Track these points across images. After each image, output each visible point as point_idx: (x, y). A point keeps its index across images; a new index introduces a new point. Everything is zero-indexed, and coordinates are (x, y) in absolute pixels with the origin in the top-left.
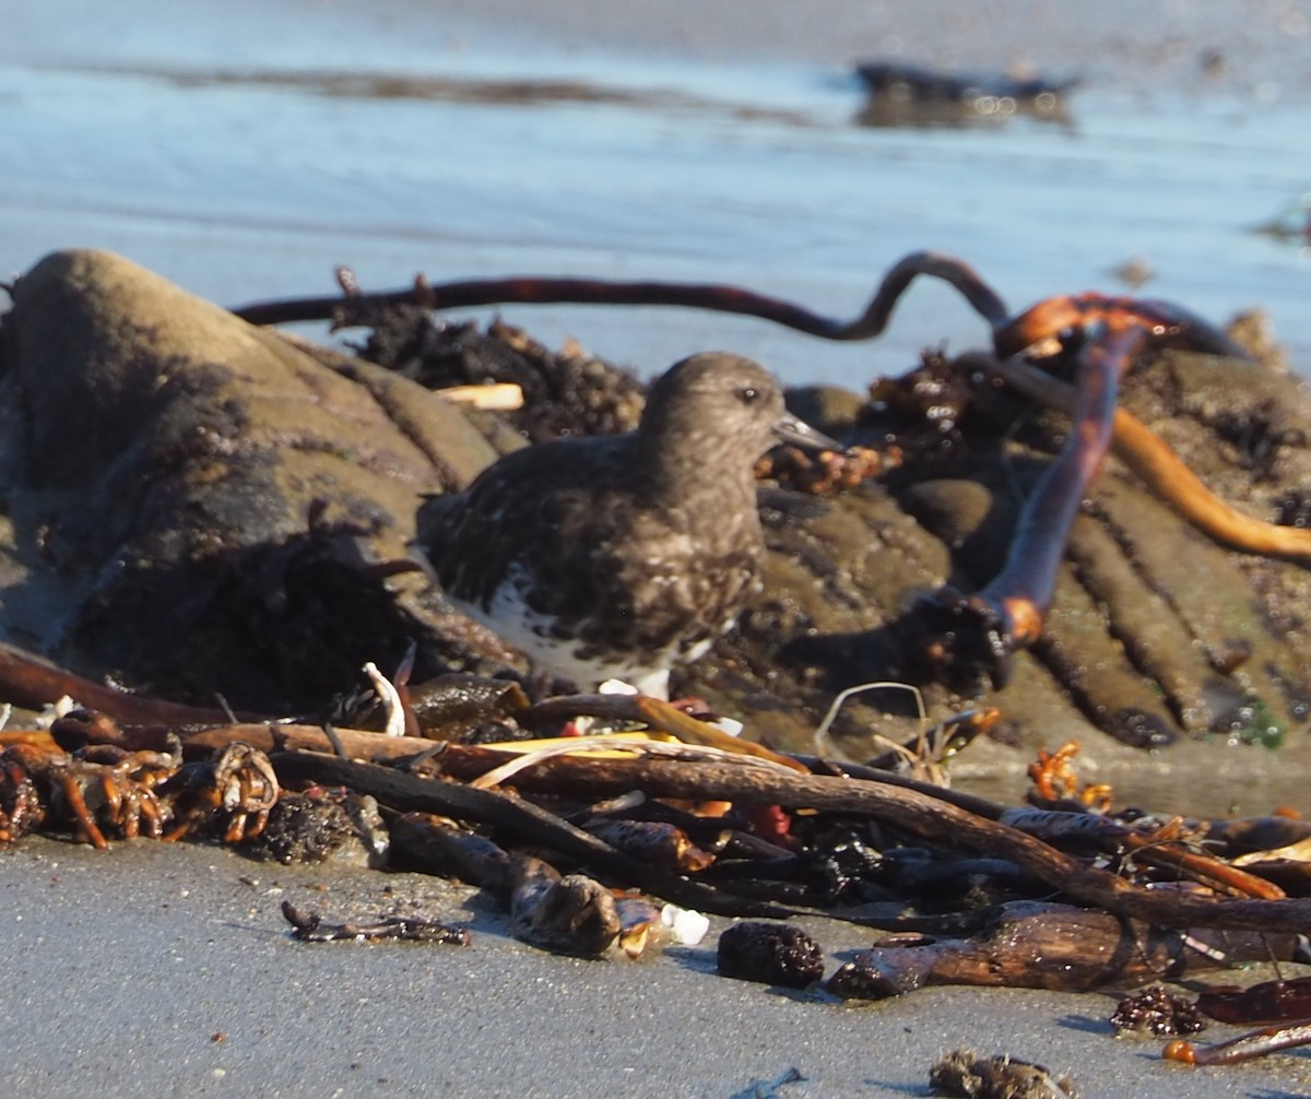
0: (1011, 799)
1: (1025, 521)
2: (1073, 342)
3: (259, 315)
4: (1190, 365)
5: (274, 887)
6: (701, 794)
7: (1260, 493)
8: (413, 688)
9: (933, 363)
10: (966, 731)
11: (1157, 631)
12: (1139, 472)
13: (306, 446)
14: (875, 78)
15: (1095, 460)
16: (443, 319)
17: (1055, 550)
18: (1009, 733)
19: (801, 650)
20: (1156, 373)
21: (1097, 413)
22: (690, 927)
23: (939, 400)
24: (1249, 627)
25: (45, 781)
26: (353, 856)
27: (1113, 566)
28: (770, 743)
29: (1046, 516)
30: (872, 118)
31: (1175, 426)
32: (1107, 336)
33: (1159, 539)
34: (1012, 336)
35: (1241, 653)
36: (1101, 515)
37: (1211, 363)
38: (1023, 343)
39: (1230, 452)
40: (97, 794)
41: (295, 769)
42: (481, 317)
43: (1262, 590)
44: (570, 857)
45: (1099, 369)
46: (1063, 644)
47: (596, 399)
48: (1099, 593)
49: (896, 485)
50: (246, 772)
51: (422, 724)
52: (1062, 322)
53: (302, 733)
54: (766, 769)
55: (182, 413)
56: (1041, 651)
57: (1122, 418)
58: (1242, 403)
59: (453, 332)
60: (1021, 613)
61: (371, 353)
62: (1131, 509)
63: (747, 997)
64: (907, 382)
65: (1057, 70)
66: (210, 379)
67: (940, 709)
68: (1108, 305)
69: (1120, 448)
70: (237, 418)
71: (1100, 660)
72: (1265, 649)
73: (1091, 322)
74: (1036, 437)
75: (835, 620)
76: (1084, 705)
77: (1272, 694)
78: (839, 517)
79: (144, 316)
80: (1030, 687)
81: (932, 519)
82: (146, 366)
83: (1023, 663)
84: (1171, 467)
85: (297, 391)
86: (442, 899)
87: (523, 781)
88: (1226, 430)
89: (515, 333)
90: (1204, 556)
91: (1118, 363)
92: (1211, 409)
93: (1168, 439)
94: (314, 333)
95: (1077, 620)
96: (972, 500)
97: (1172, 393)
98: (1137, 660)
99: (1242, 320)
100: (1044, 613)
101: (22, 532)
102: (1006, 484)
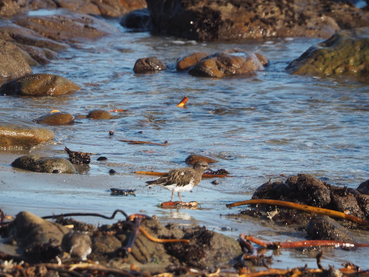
0: (129, 270)
1: (130, 239)
2: (135, 219)
3: (44, 218)
4: (148, 221)
6: (94, 270)
7: (156, 235)
9: (119, 222)
10: (123, 262)
11: (145, 251)
12: (142, 233)
13: (50, 232)
14: (113, 190)
15: (137, 232)
16: (65, 218)
17: (133, 242)
18: (128, 263)
19: (105, 254)
20: (144, 222)
21: (138, 227)
23: (120, 226)
24: (154, 250)
25: (21, 271)
27: (140, 244)
28: (102, 264)
29: (132, 238)
30: (113, 194)
31: (147, 228)
32: (139, 218)
33: (145, 241)
34: (128, 218)
35: (154, 253)
36: (138, 238)
37: (150, 221)
38: (130, 219)
39: (153, 231)
40: (26, 272)
41: (49, 269)
42: (69, 218)
43: (156, 246)
45: (138, 222)
46: (134, 253)
47: (82, 226)
48: (138, 247)
49: (116, 235)
50: (43, 269)
51: (63, 263)
52: (134, 217)
53: (49, 265)
54: (101, 267)
55: (35, 229)
57: (140, 227)
58: (154, 225)
59: (66, 220)
60: (130, 249)
61: (57, 222)
62: (142, 238)
64: (117, 224)
65: (133, 189)
66: (38, 226)
67: (121, 260)
68: (139, 215)
69: (140, 231)
70: (42, 229)
71: (138, 254)
72: (157, 253)
73: (137, 217)
74: (131, 229)
75: (109, 251)
76: (137, 259)
77: (158, 258)
78: (109, 239)
79: (31, 218)
80: (131, 258)
81: (120, 239)
82: (31, 224)
83: (130, 255)
84: (146, 233)
85: (48, 226)
87: (75, 270)
88: (152, 228)
89: (73, 219)
90: (150, 243)
91: (140, 221)
92: (150, 226)
93: (146, 230)
94: (50, 220)
95: (136, 250)
96: (124, 237)
97: (146, 225)
98: (142, 254)
99: (153, 216)
100: (132, 249)
101: (18, 243)
102: (128, 235)
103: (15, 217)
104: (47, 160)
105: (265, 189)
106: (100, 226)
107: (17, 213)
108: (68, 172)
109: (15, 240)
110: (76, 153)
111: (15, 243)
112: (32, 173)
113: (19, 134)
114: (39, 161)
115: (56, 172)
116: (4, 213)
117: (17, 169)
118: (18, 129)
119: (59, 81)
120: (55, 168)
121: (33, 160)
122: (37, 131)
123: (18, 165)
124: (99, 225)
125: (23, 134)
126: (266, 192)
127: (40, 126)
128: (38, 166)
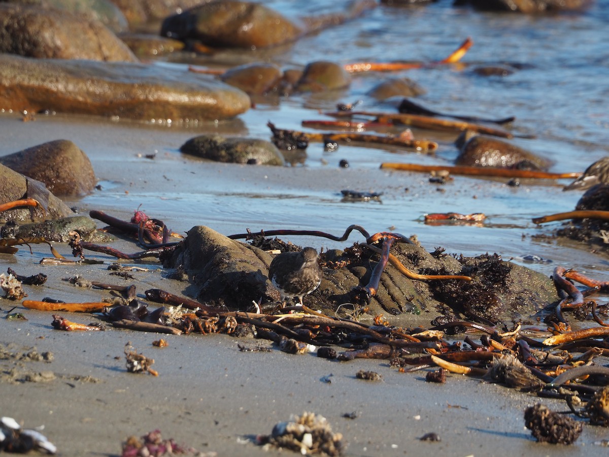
0: (371, 324)
1: (373, 274)
2: (381, 241)
3: (233, 237)
4: (402, 245)
5: (236, 342)
6: (314, 324)
7: (415, 268)
8: (261, 305)
9: (356, 245)
10: (362, 312)
11: (397, 294)
12: (393, 264)
13: (241, 261)
14: (345, 193)
15: (386, 263)
16: (266, 238)
17: (378, 279)
18: (370, 312)
19: (333, 298)
20: (396, 247)
21: (386, 254)
22: (312, 348)
23: (357, 252)
24: (414, 293)
25: (194, 323)
26: (251, 336)
27: (389, 282)
28: (327, 315)
29: (377, 273)
31: (400, 256)
32: (387, 240)
33: (397, 277)
34: (370, 240)
35: (412, 298)
36: (386, 273)
37: (407, 244)
38: (373, 241)
39: (410, 261)
40: (204, 325)
41: (240, 320)
42: (274, 237)
43: (416, 286)
44: (290, 336)
45: (386, 246)
46: (380, 296)
48: (387, 287)
49: (349, 267)
50: (231, 321)
51: (263, 312)
52: (379, 237)
53: (241, 314)
54: (326, 319)
55: (219, 255)
56: (376, 297)
57: (390, 255)
58: (412, 252)
59: (268, 240)
60: (372, 290)
61: (253, 244)
62: (392, 271)
63: (322, 361)
64: (351, 249)
65: (378, 192)
66: (224, 249)
67: (358, 308)
68: (388, 234)
69: (390, 260)
70: (229, 256)
71: (387, 299)
72: (417, 297)
73: (384, 237)
74: (375, 258)
75: (338, 292)
76: (384, 307)
77: (418, 305)
78: (339, 273)
79: (212, 238)
80: (374, 304)
81: (356, 274)
82: (212, 247)
83: (373, 299)
84: (399, 263)
85: (240, 251)
86: (267, 343)
87: (281, 322)
88: (409, 257)
89: (280, 240)
90: (405, 280)
91: (390, 245)
92: (406, 253)
93: (399, 259)
94: (243, 240)
95: (383, 292)
96: (363, 270)
97: (399, 250)
98: (393, 299)
99: (412, 237)
100: (376, 291)
101: (190, 277)
102: (369, 267)
103: (186, 235)
104: (238, 143)
105: (598, 194)
106: (325, 251)
107: (189, 229)
108: (272, 163)
109: (186, 273)
110: (286, 133)
111: (185, 277)
112: (212, 164)
113: (192, 99)
114: (225, 145)
115: (252, 162)
116: (168, 228)
117: (189, 156)
118: (191, 91)
119: (258, 13)
120: (250, 156)
121: (215, 142)
122: (221, 94)
123: (191, 150)
124: (322, 249)
125: (199, 99)
126: (599, 199)
127: (226, 86)
128: (223, 153)
